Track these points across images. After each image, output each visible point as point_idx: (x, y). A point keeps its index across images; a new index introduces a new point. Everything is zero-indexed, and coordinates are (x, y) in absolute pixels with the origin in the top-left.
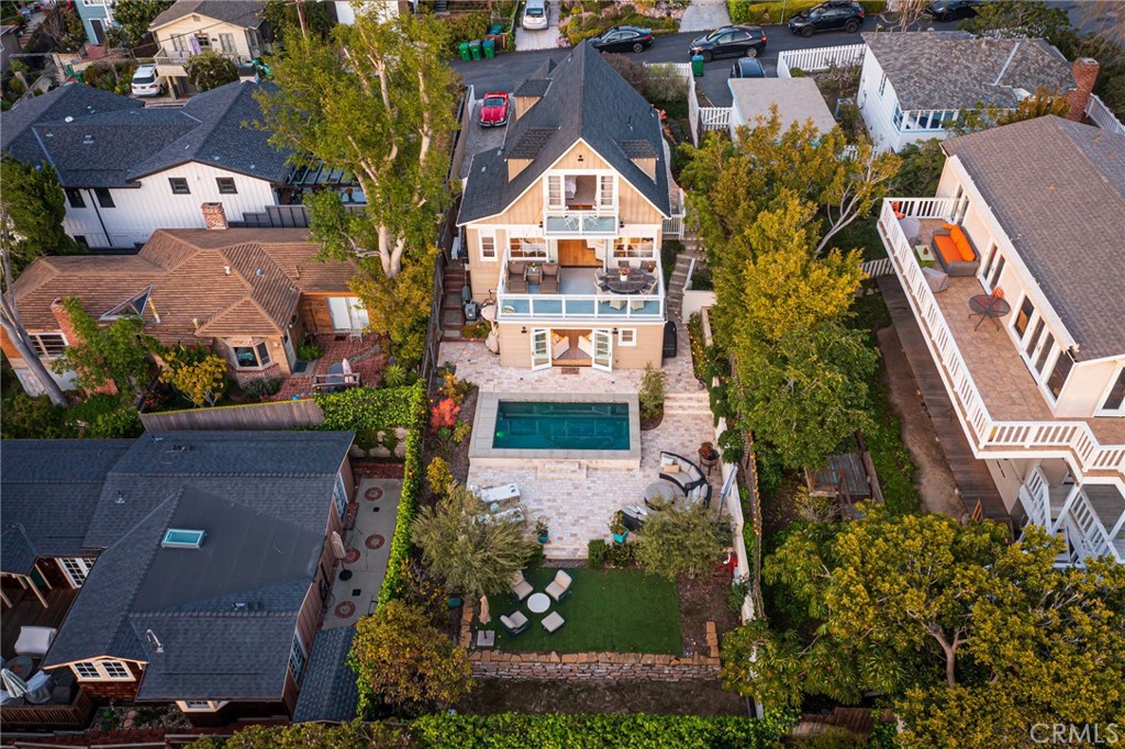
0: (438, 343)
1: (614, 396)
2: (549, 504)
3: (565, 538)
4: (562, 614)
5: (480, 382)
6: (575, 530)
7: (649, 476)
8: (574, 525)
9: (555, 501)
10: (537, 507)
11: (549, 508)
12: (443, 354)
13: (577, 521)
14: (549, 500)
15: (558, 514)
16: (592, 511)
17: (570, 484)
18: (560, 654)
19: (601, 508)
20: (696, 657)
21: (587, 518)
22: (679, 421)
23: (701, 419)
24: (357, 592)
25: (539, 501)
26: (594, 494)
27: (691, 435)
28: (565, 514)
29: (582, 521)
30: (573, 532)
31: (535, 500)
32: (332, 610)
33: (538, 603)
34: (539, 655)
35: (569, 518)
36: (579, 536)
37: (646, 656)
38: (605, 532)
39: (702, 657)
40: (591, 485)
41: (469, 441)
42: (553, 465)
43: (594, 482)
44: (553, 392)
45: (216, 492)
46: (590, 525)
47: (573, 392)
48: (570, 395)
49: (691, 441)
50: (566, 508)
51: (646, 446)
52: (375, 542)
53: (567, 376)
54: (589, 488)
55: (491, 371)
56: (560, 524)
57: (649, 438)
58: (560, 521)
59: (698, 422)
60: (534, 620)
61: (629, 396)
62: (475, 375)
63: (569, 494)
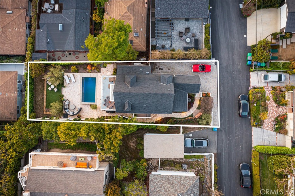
1: (97, 100)
2: (72, 88)
3: (65, 91)
4: (51, 90)
5: (101, 73)
6: (67, 92)
7: (78, 105)
8: (68, 92)
16: (71, 95)
17: (77, 91)
19: (71, 97)
20: (45, 110)
21: (69, 94)
22: (92, 112)
24: (67, 56)
25: (73, 86)
26: (75, 95)
27: (89, 114)
32: (63, 53)
33: (52, 87)
35: (69, 91)
36: (65, 93)
42: (80, 88)
43: (77, 96)
45: (71, 29)
48: (97, 91)
50: (71, 91)
51: (86, 105)
52: (77, 58)
57: (88, 106)
60: (50, 86)
61: (96, 103)
62: (103, 72)
63: (75, 91)
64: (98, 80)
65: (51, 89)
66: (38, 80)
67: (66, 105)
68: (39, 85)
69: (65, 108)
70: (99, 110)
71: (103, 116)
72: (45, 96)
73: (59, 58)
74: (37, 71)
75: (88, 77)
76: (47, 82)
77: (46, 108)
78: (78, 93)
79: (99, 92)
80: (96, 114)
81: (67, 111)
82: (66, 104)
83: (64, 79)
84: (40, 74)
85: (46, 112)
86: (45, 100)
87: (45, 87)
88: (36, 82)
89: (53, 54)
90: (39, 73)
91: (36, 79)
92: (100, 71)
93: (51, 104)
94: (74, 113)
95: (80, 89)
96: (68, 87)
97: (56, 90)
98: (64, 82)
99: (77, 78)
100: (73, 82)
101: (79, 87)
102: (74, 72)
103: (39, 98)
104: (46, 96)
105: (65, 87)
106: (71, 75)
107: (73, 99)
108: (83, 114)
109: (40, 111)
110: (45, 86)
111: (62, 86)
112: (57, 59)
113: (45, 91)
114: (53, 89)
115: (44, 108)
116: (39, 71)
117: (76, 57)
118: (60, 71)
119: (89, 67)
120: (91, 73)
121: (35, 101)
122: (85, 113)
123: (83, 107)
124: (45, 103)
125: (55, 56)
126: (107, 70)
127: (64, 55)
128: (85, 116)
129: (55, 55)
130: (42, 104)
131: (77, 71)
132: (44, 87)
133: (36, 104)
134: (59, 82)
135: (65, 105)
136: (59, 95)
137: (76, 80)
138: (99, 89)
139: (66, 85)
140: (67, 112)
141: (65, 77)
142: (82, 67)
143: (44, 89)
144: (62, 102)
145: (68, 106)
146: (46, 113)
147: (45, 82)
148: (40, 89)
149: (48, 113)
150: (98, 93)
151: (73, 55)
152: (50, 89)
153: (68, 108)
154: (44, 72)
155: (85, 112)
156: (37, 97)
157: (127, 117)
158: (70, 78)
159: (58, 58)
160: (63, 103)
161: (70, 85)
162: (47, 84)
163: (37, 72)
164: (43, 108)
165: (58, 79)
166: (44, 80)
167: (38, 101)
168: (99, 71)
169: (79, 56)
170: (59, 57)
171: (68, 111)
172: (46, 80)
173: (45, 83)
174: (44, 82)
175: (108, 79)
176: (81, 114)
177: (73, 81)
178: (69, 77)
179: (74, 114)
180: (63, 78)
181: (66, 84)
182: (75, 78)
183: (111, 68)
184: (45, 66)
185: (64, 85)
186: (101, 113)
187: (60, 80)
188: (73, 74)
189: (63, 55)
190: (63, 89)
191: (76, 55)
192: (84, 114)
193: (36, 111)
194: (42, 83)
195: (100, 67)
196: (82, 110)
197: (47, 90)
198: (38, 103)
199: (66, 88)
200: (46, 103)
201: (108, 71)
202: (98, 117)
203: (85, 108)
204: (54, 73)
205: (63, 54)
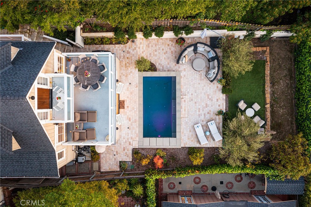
0: (102, 173)
2: (201, 111)
3: (219, 104)
4: (253, 103)
5: (131, 148)
6: (215, 100)
7: (185, 69)
8: (212, 100)
9: (199, 109)
10: (203, 116)
11: (203, 111)
12: (110, 169)
13: (210, 99)
14: (199, 111)
15: (206, 107)
16: (205, 94)
17: (190, 103)
18: (267, 104)
19: (203, 89)
20: (266, 55)
21: (208, 95)
22: (150, 54)
23: (149, 44)
25: (199, 115)
26: (195, 93)
28: (206, 104)
29: (210, 97)
30: (216, 100)
31: (199, 117)
32: (230, 191)
33: (250, 113)
34: (267, 111)
35: (209, 103)
36: (218, 98)
37: (266, 73)
38: (216, 88)
39: (266, 53)
40: (190, 94)
41: (164, 149)
42: (183, 110)
43: (188, 93)
44: (137, 113)
46: (212, 94)
47: (137, 103)
48: (139, 104)
49: (163, 49)
50: (203, 104)
51: (167, 70)
52: (197, 180)
53: (126, 106)
54: (192, 94)
55: (122, 144)
56: (212, 106)
57: (161, 68)
58: (210, 106)
59: (150, 45)
60: (257, 114)
61: (139, 76)
62: (126, 151)
63: (196, 103)
64: (137, 132)
65: (253, 106)
66: (288, 128)
67: (214, 68)
68: (283, 115)
69: (216, 61)
70: (133, 58)
71: (122, 46)
72: (268, 89)
73: (239, 178)
74: (290, 150)
75: (162, 139)
76: (264, 122)
77: (265, 61)
78: (187, 98)
79: (135, 102)
80: (142, 50)
81: (212, 54)
82: (214, 71)
83: (221, 131)
84: (281, 142)
85: (264, 52)
86: (268, 79)
87: (269, 110)
88: (292, 124)
89: (254, 187)
90: (286, 147)
91: (291, 131)
92: (133, 153)
93: (250, 68)
94: (195, 50)
95: (181, 107)
96: (212, 113)
97: (242, 105)
98: (221, 124)
99: (191, 133)
100: (200, 124)
101: (183, 112)
102: (199, 149)
103: (282, 85)
104: (266, 89)
105: (220, 113)
106: (205, 143)
107: (199, 84)
108: (173, 49)
109: (278, 54)
110: (268, 114)
111: (227, 115)
112: (243, 176)
113: (268, 100)
114: (250, 105)
115: (270, 62)
116: (284, 151)
117: (200, 182)
118: (230, 153)
119: (159, 163)
120: (157, 149)
121: (291, 78)
122: (169, 51)
123: (173, 64)
124: (268, 72)
125: (250, 183)
126: (116, 156)
127: (227, 186)
128: (168, 45)
129: (249, 186)
130: (274, 71)
131: (192, 151)
132: (272, 112)
133: (290, 70)
134: (233, 124)
135: (217, 68)
136: (233, 92)
137: (192, 130)
138: (133, 109)
139: (217, 117)
140: (212, 52)
141: (218, 138)
142: (180, 162)
143: (272, 106)
144: (225, 76)
145: (209, 68)
146: (265, 49)
147: (269, 123)
148: (281, 107)
149: (260, 49)
150: (137, 100)
151: (206, 186)
152: (257, 107)
153: (209, 60)
154: (274, 149)
155: (169, 54)
156: (287, 86)
157: (62, 44)
158: (208, 133)
159: (242, 178)
160: (224, 72)
161: (208, 117)
162: (263, 118)
163: (290, 147)
164: (273, 61)
165: (234, 133)
166: (272, 128)
167: (285, 76)
168: (135, 152)
169: (194, 184)
170: (240, 181)
171: (209, 54)
172: (268, 127)
173: (269, 120)
174: (272, 122)
175: (98, 137)
176: (178, 49)
177: (201, 128)
178: (210, 137)
179: (192, 48)
180: (224, 134)
181: (218, 120)
182: (194, 136)
183: (106, 162)
184: (272, 162)
185: (221, 117)
186: (128, 52)
187: (231, 131)
188: (200, 143)
189: (229, 186)
190: (224, 108)
191: (200, 185)
192: (170, 49)
193: (289, 53)
194: (276, 119)
195: (133, 164)
196: (176, 57)
197: (263, 104)
198: (285, 72)
199: (218, 109)
200: (265, 73)
201: (115, 153)
202: (133, 41)
203: (168, 64)
204: (245, 148)
205: (231, 188)
